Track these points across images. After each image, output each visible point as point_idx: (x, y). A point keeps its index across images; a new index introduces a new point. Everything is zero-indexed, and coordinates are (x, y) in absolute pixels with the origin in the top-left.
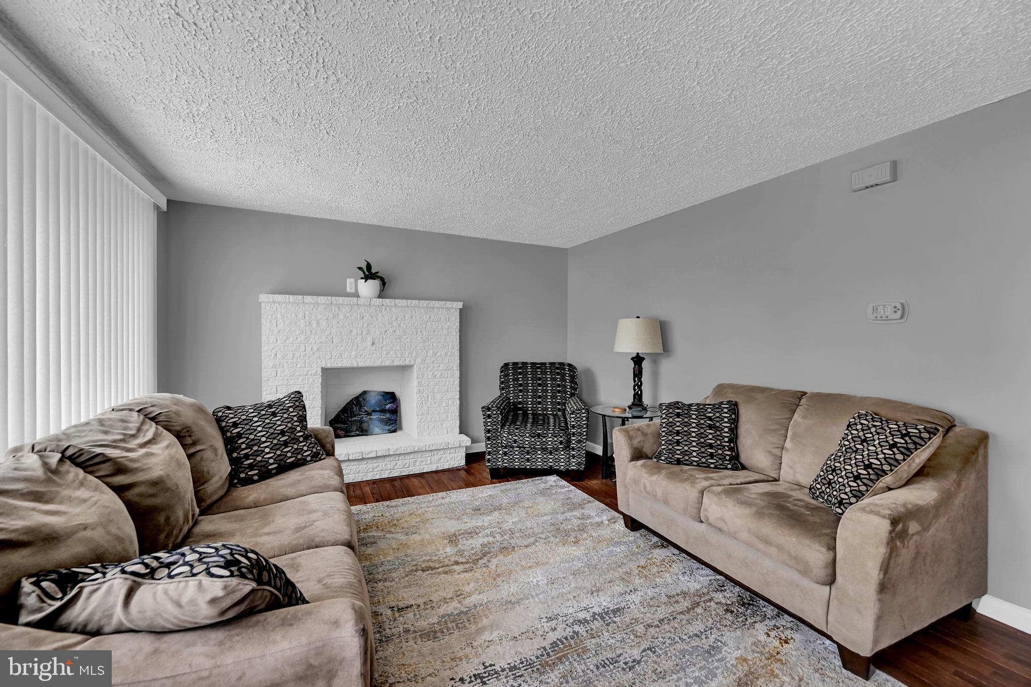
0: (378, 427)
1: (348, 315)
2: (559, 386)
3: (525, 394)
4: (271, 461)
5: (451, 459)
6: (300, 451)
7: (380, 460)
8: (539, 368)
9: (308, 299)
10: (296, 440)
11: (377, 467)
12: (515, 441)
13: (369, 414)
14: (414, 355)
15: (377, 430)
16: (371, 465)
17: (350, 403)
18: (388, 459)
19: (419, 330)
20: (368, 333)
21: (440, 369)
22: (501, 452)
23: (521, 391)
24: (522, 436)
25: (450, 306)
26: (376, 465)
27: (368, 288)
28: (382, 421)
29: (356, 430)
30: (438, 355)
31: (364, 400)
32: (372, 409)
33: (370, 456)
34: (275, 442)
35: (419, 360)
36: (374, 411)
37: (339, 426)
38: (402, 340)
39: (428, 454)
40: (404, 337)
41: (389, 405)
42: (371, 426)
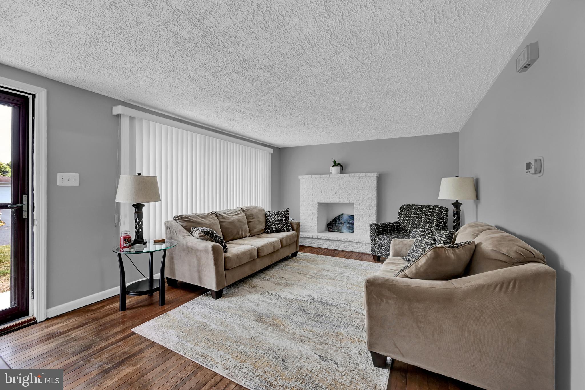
0: (345, 230)
1: (327, 182)
2: (429, 219)
3: (408, 222)
4: (274, 228)
5: (366, 248)
6: (283, 227)
7: (335, 242)
8: (419, 208)
9: (313, 176)
10: (282, 223)
11: (333, 244)
12: (381, 243)
13: (342, 224)
14: (353, 198)
15: (344, 231)
16: (331, 243)
17: (336, 218)
18: (338, 242)
19: (356, 187)
20: (334, 189)
21: (366, 205)
22: (376, 248)
23: (406, 220)
24: (384, 241)
25: (370, 175)
26: (333, 243)
27: (335, 170)
28: (347, 227)
29: (337, 229)
30: (364, 199)
31: (342, 217)
32: (344, 222)
33: (330, 239)
34: (276, 223)
35: (355, 201)
36: (345, 223)
37: (330, 226)
38: (348, 192)
39: (355, 244)
40: (349, 190)
41: (352, 221)
42: (343, 229)
